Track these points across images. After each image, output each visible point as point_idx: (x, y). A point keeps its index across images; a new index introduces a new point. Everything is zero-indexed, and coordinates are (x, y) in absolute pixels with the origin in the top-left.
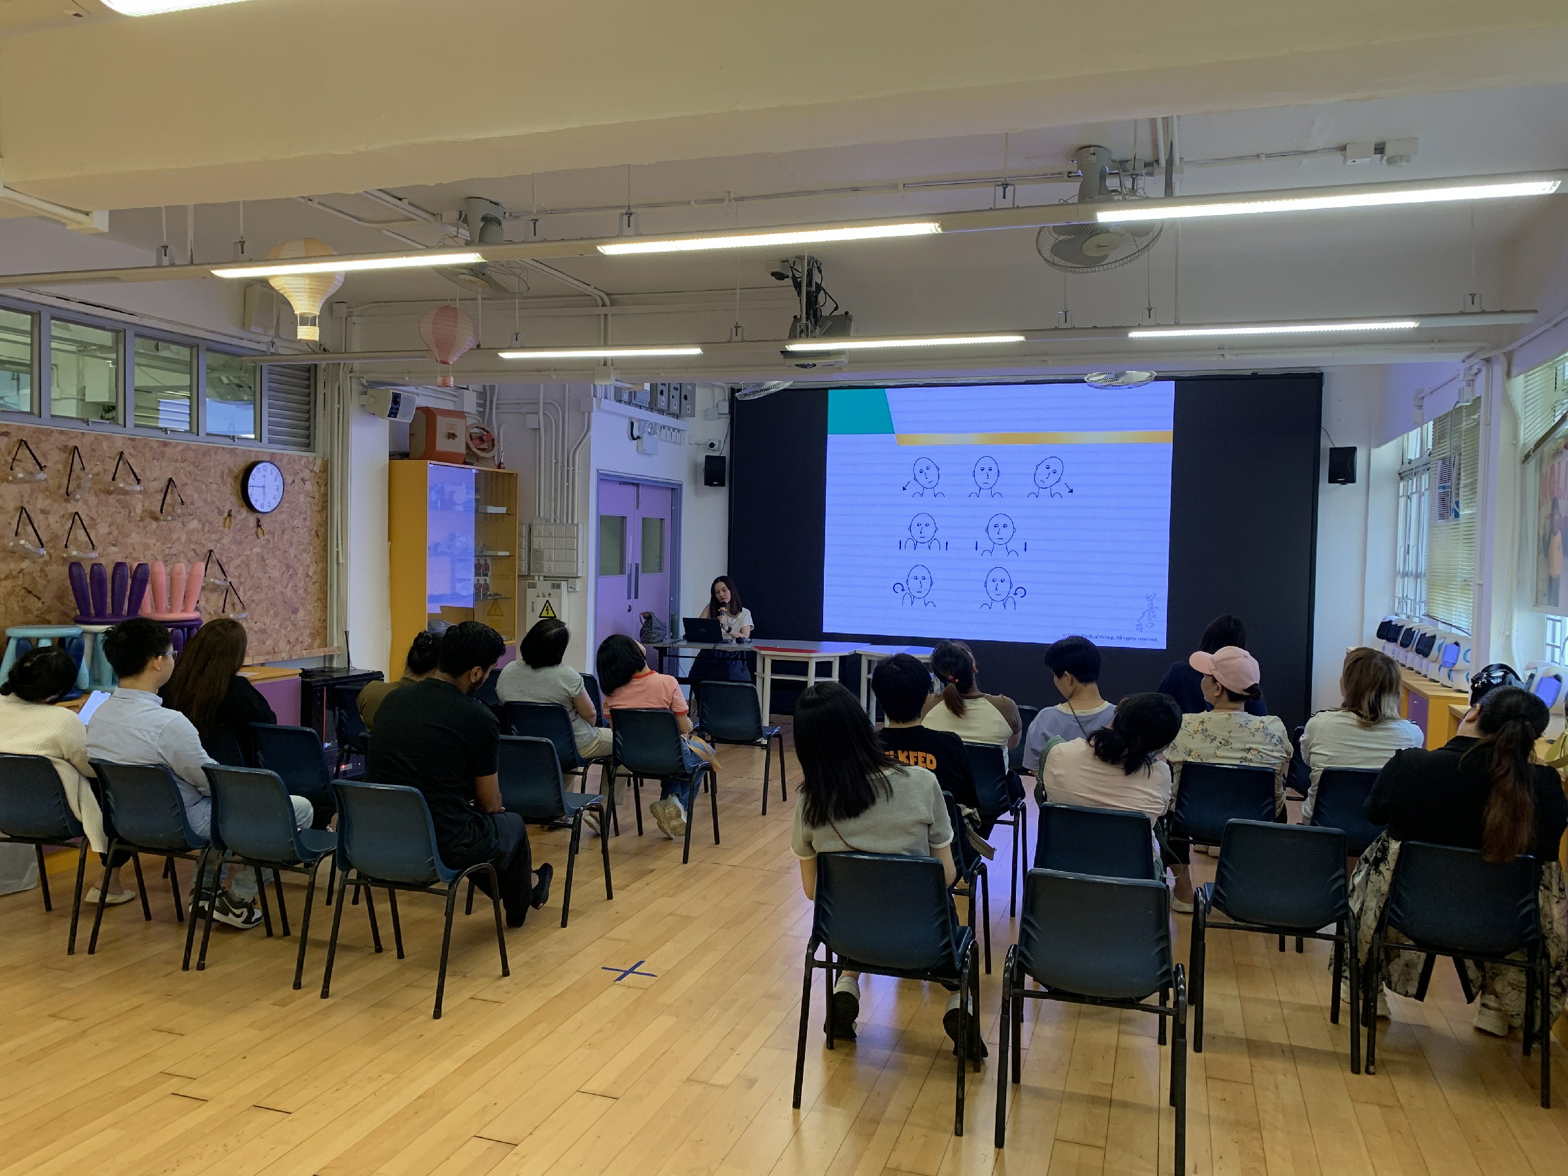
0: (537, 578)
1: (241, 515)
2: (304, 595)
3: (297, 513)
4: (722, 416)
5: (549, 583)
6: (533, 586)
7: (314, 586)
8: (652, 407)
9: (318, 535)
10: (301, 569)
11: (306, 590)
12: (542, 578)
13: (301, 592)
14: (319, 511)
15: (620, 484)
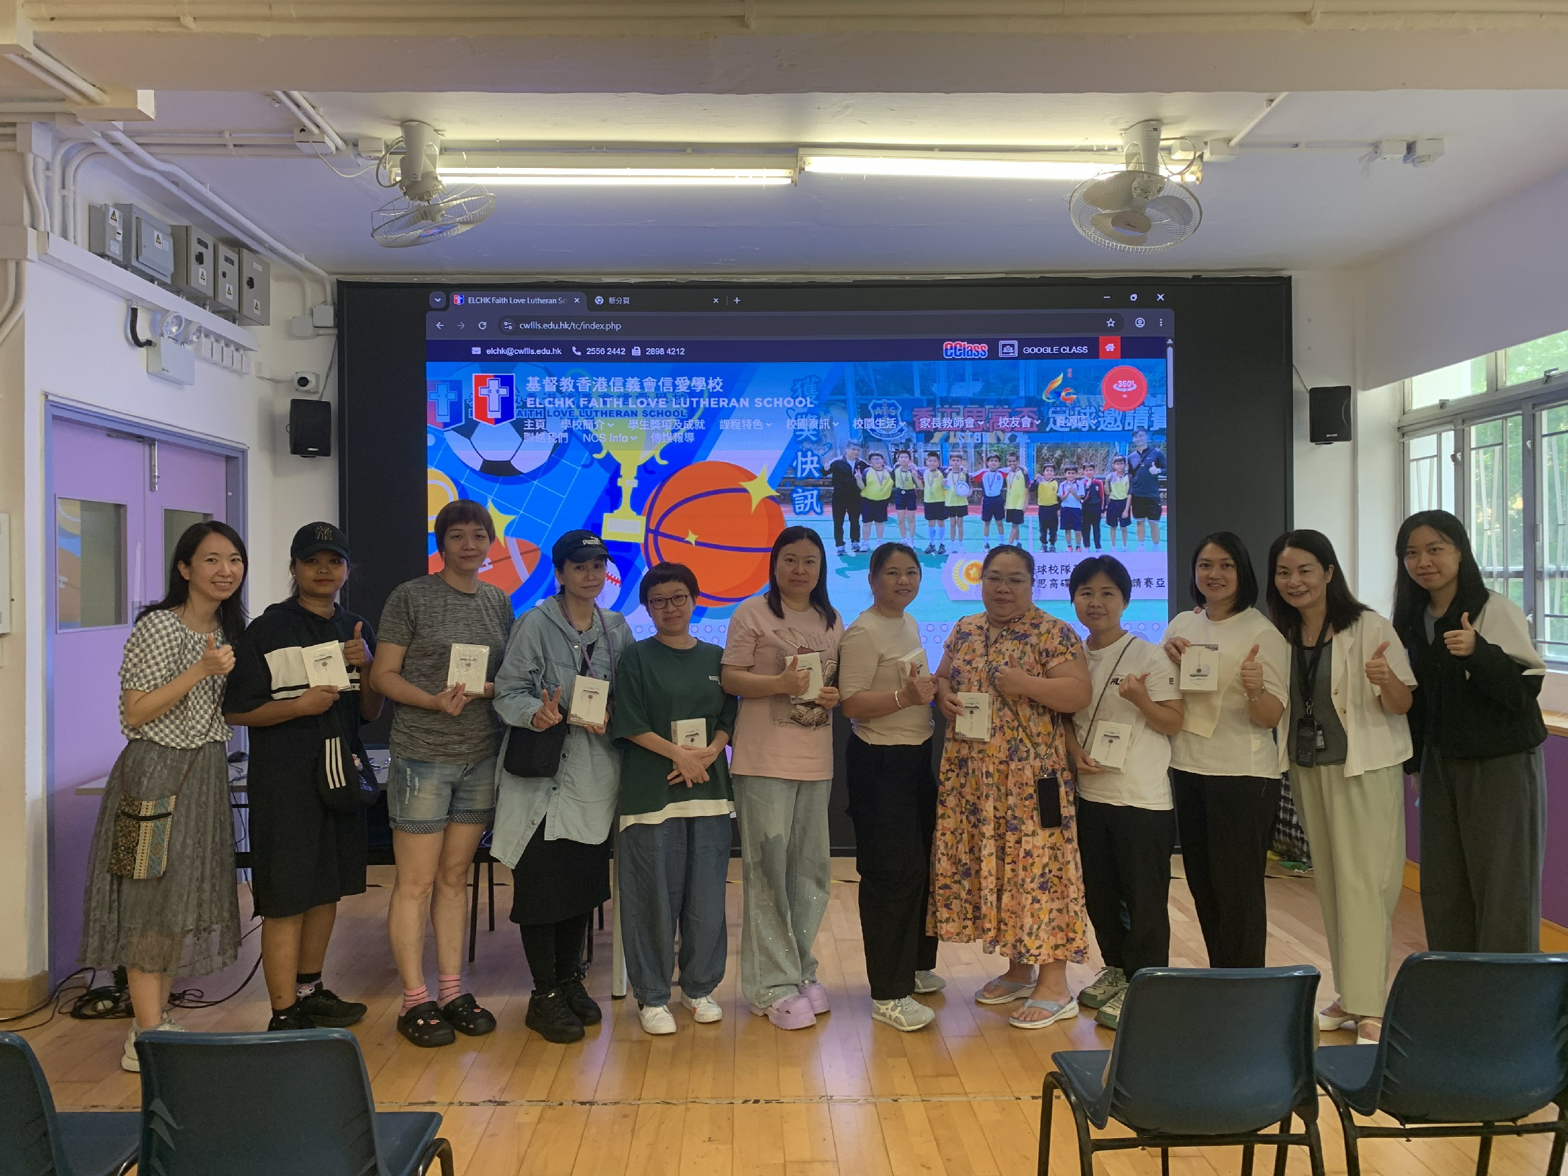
4: (321, 331)
8: (178, 285)
15: (108, 435)
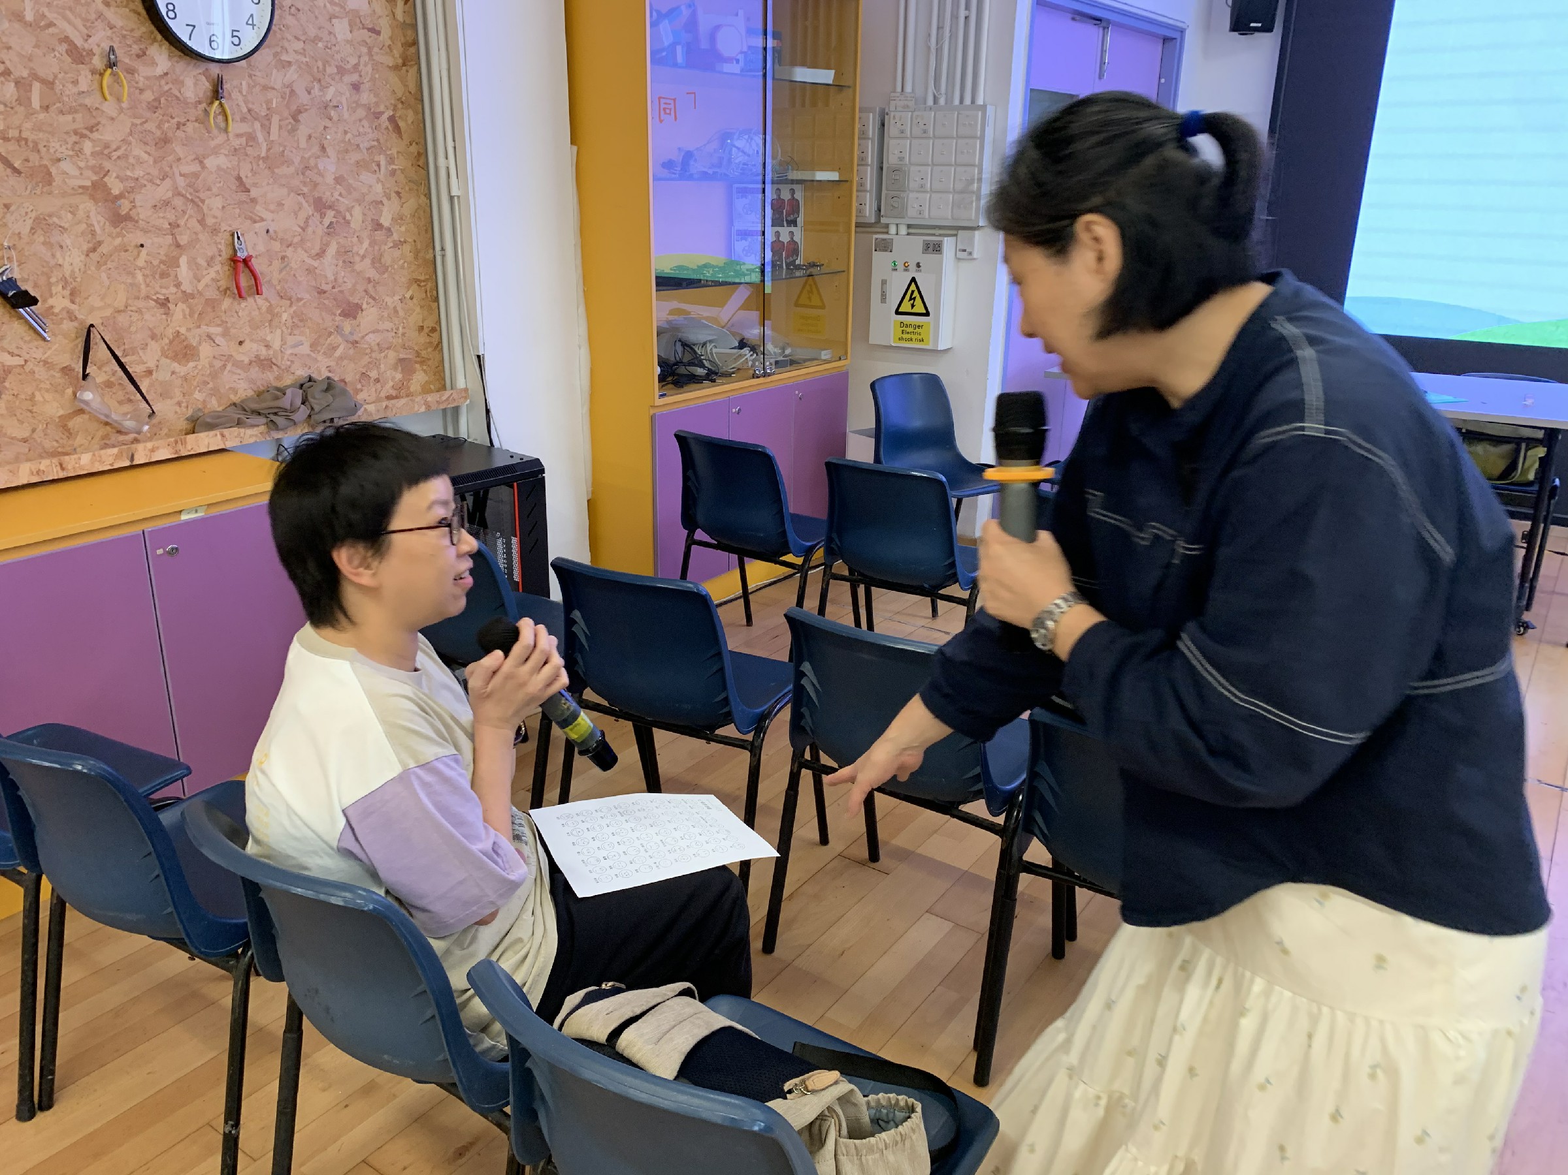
0: (893, 230)
1: (154, 63)
2: (372, 273)
3: (331, 70)
5: (918, 241)
6: (886, 246)
7: (397, 253)
9: (397, 129)
10: (357, 212)
11: (377, 261)
12: (903, 230)
13: (365, 266)
14: (396, 68)
15: (1073, 19)
